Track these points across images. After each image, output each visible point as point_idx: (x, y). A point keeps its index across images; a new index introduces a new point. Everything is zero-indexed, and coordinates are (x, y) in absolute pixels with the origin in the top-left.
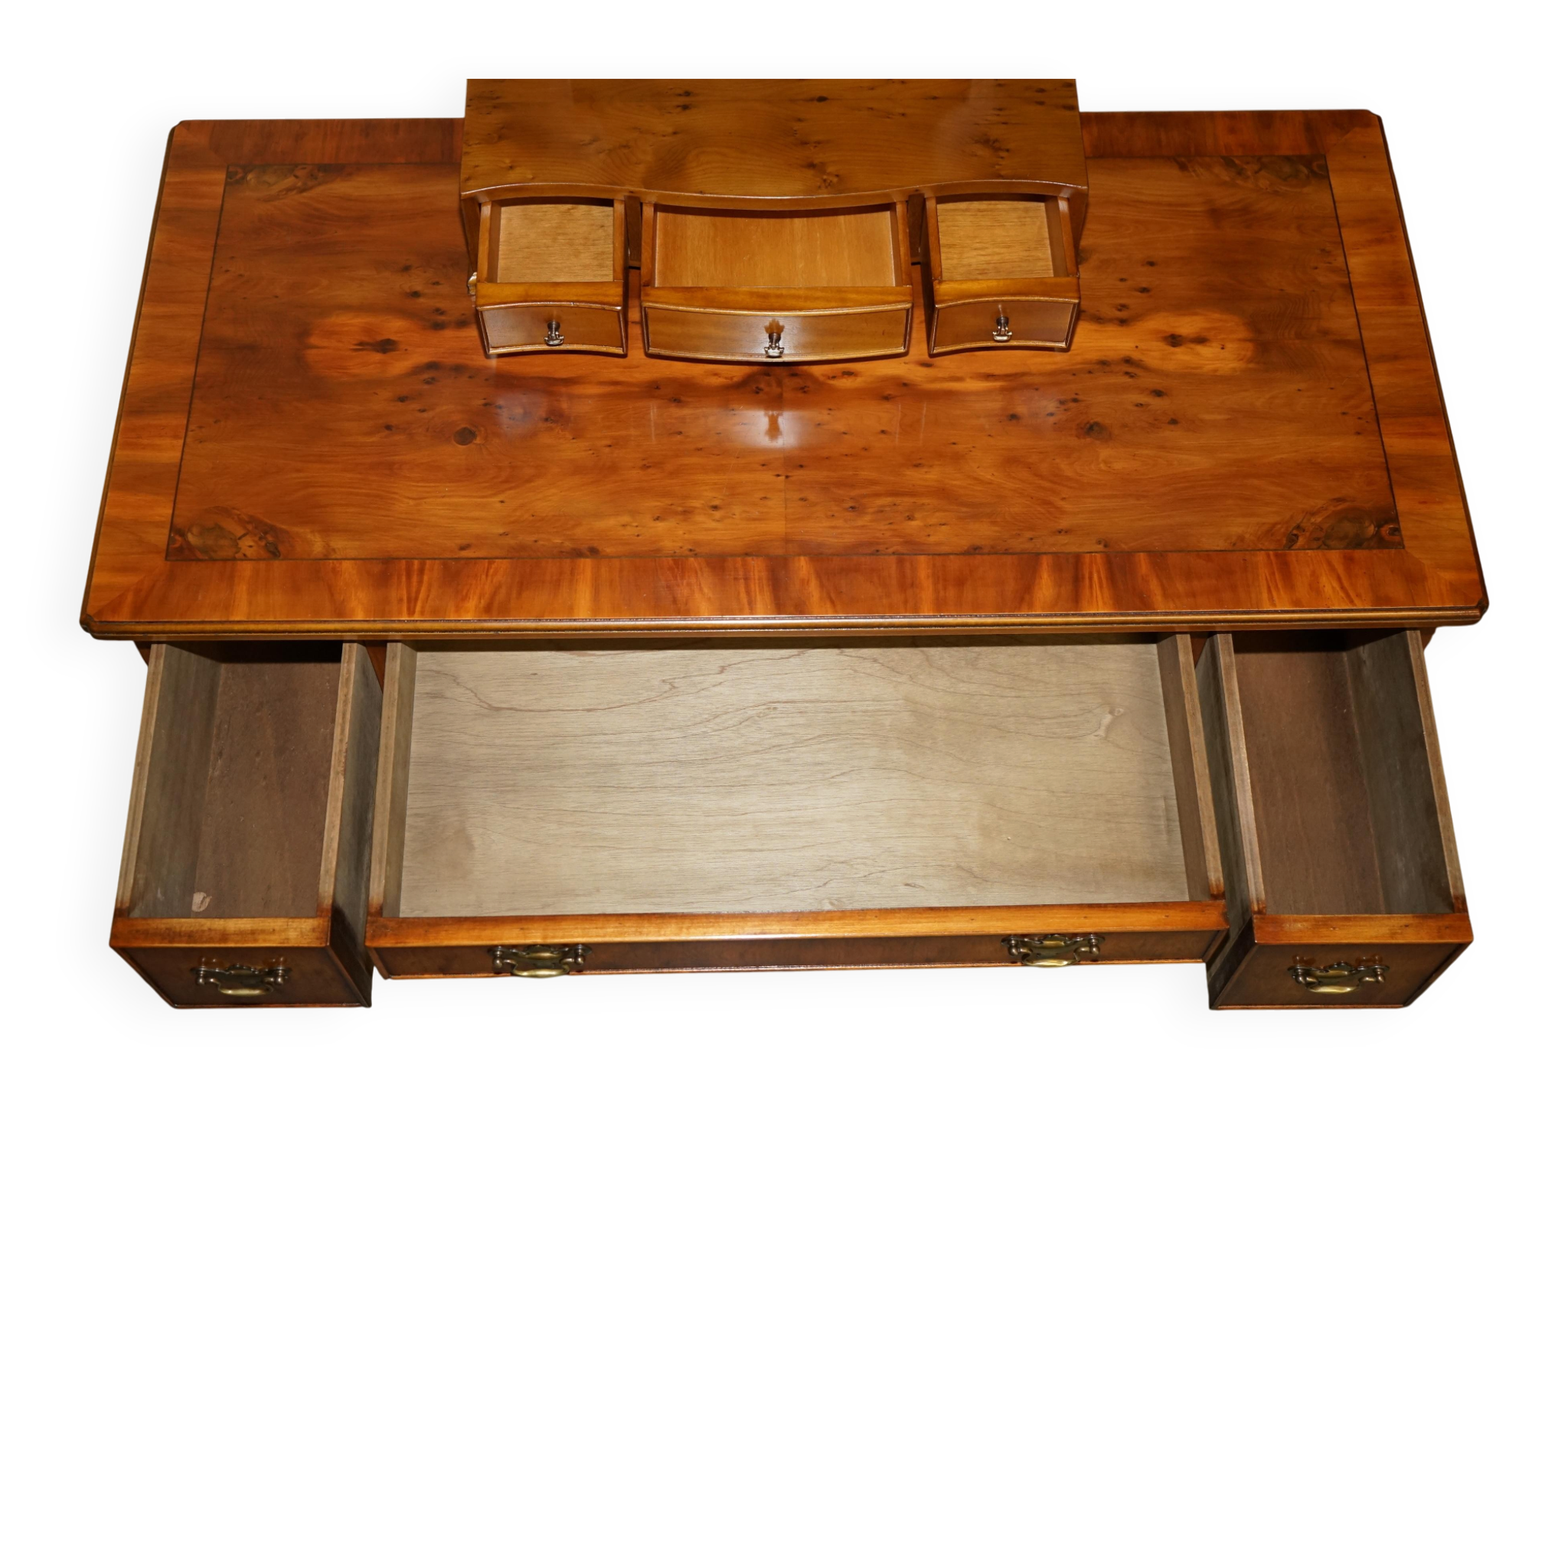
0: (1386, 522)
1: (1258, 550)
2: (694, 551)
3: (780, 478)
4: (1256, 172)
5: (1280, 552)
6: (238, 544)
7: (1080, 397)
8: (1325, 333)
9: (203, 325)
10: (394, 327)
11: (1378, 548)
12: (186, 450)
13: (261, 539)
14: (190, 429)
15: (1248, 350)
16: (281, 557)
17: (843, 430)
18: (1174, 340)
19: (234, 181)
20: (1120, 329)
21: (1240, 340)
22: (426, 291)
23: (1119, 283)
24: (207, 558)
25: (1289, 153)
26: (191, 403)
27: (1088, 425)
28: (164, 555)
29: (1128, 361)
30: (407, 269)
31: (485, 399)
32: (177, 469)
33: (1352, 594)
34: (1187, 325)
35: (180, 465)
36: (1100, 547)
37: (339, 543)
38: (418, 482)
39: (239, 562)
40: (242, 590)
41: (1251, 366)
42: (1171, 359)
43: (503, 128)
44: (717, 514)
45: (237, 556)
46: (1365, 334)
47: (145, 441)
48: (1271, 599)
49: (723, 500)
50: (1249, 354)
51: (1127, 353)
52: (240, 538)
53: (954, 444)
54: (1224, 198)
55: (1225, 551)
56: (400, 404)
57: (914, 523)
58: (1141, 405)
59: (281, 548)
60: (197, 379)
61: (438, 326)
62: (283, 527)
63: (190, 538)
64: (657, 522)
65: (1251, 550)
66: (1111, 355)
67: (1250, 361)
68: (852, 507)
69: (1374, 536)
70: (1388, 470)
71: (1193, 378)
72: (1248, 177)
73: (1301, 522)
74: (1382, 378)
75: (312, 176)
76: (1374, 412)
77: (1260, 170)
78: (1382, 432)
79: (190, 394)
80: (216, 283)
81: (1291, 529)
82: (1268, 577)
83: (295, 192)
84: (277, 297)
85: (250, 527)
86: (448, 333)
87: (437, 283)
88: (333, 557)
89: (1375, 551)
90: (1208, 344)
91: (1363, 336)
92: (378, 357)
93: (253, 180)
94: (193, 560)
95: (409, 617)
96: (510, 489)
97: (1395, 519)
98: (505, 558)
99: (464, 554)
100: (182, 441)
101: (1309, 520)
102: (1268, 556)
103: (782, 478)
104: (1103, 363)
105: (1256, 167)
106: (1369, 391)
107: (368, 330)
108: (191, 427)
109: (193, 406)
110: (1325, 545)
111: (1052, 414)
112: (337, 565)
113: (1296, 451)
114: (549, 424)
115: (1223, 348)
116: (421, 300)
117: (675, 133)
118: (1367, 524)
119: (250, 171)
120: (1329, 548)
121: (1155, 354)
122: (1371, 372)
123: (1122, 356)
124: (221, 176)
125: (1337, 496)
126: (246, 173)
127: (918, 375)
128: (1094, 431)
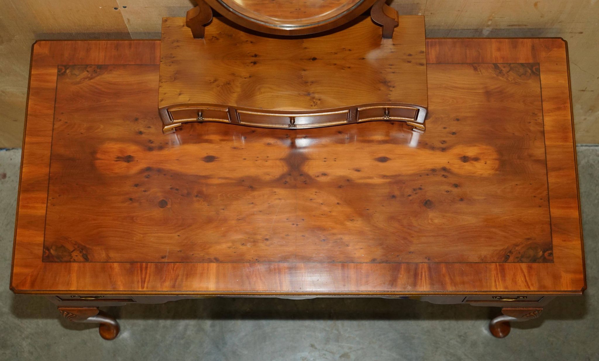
0: (547, 250)
1: (492, 263)
2: (258, 260)
3: (294, 225)
4: (508, 72)
5: (501, 264)
6: (71, 254)
7: (423, 187)
8: (530, 156)
9: (51, 148)
10: (132, 149)
11: (543, 262)
12: (48, 209)
13: (81, 252)
14: (49, 199)
15: (497, 164)
16: (89, 261)
17: (321, 202)
18: (465, 159)
19: (61, 74)
20: (442, 153)
21: (493, 159)
22: (145, 131)
23: (443, 129)
24: (59, 261)
25: (523, 62)
26: (48, 187)
27: (425, 202)
28: (41, 259)
29: (444, 169)
30: (136, 120)
31: (171, 186)
32: (45, 219)
33: (530, 284)
34: (471, 151)
35: (46, 217)
36: (426, 261)
37: (112, 254)
38: (144, 226)
39: (72, 263)
40: (74, 277)
41: (497, 172)
42: (463, 169)
43: (176, 73)
44: (268, 243)
45: (71, 260)
46: (548, 157)
47: (31, 205)
48: (496, 286)
49: (270, 236)
50: (497, 166)
51: (444, 165)
52: (72, 252)
53: (368, 210)
54: (492, 85)
55: (479, 263)
56: (136, 188)
57: (349, 248)
58: (448, 191)
59: (89, 257)
60: (51, 174)
61: (151, 149)
62: (90, 247)
63: (52, 251)
64: (243, 246)
65: (490, 263)
66: (438, 166)
67: (497, 170)
68: (323, 240)
69: (541, 257)
70: (551, 225)
71: (472, 178)
72: (504, 75)
73: (512, 249)
74: (553, 179)
75: (95, 71)
76: (548, 196)
77: (510, 70)
78: (550, 206)
79: (48, 182)
80: (56, 126)
81: (507, 253)
82: (495, 276)
83: (87, 79)
84: (82, 134)
85: (76, 247)
86: (155, 153)
87: (150, 127)
88: (110, 261)
89: (541, 264)
90: (479, 161)
91: (547, 158)
92: (125, 164)
93: (69, 73)
94: (53, 262)
95: (142, 289)
96: (182, 229)
97: (551, 249)
98: (180, 262)
99: (163, 260)
100: (46, 205)
101: (515, 248)
102: (496, 265)
103: (295, 225)
104: (434, 170)
105: (508, 69)
106: (546, 186)
107: (121, 151)
108: (50, 198)
109: (49, 188)
110: (521, 261)
111: (410, 196)
112: (112, 265)
113: (513, 215)
114: (198, 198)
115: (486, 163)
116: (143, 136)
117: (250, 77)
118: (539, 251)
119: (68, 68)
120: (522, 262)
121: (457, 166)
122: (549, 176)
123: (442, 167)
124: (55, 71)
125: (528, 237)
126: (66, 70)
127: (354, 175)
128: (427, 204)
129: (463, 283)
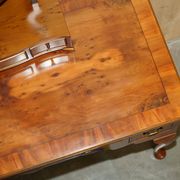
0: (164, 97)
4: (113, 4)
5: (141, 113)
7: (83, 84)
8: (139, 47)
11: (164, 105)
15: (122, 57)
18: (103, 60)
20: (88, 61)
23: (85, 47)
27: (87, 91)
29: (93, 70)
33: (160, 119)
34: (105, 55)
36: (98, 125)
42: (103, 66)
50: (122, 59)
51: (92, 67)
54: (106, 14)
58: (98, 81)
67: (123, 61)
70: (162, 82)
71: (109, 70)
72: (111, 7)
73: (144, 103)
74: (156, 56)
78: (159, 72)
81: (142, 106)
82: (139, 120)
90: (111, 59)
91: (149, 45)
97: (166, 96)
101: (146, 102)
102: (138, 115)
104: (87, 72)
110: (151, 108)
113: (139, 84)
115: (115, 59)
118: (160, 99)
121: (99, 66)
122: (153, 55)
123: (91, 69)
125: (151, 93)
127: (42, 89)
128: (89, 92)
129: (123, 131)
